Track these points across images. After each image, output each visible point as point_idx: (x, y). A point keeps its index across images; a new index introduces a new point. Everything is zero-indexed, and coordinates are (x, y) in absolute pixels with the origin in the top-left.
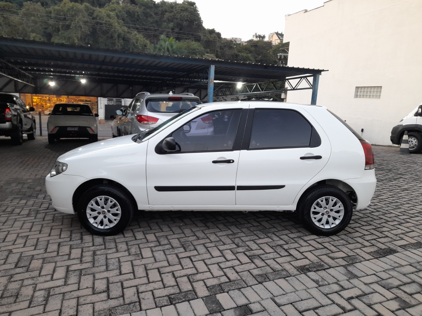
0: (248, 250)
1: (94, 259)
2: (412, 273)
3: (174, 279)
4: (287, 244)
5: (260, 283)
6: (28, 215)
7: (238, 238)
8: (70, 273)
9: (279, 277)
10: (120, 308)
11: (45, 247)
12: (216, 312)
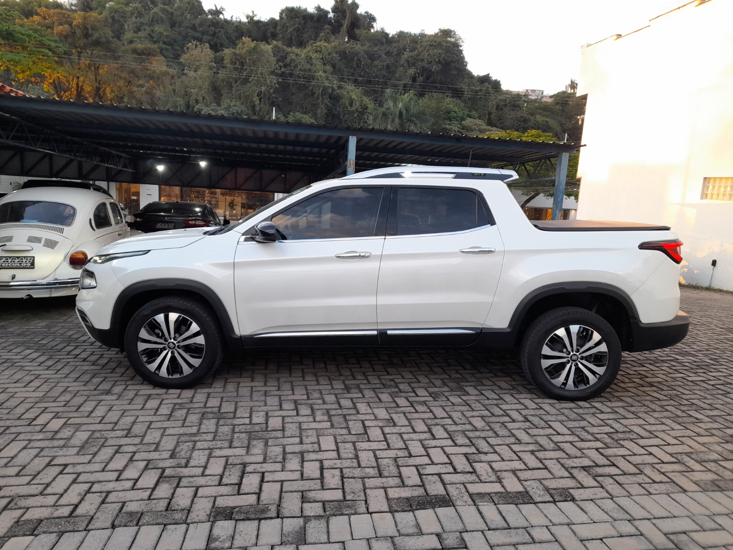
5: (113, 527)
9: (159, 521)
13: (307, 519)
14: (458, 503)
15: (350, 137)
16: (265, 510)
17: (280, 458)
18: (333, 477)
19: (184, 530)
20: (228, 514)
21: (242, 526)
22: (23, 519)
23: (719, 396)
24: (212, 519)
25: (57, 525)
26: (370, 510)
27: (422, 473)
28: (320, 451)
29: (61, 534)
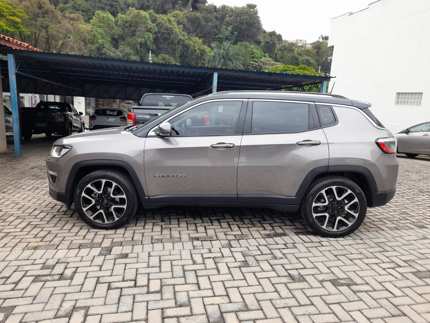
0: (167, 224)
1: (50, 220)
2: (279, 249)
3: (94, 236)
4: (203, 223)
5: (152, 243)
6: (29, 190)
7: (168, 216)
8: (29, 225)
9: (170, 241)
10: (43, 247)
11: (24, 210)
12: (102, 255)
13: (229, 241)
14: (290, 235)
15: (215, 73)
16: (212, 238)
17: (209, 221)
18: (235, 227)
19: (182, 244)
20: (197, 239)
21: (204, 242)
22: (113, 241)
23: (400, 198)
24: (191, 240)
25: (129, 243)
26: (254, 238)
27: (272, 225)
28: (225, 219)
29: (133, 246)
